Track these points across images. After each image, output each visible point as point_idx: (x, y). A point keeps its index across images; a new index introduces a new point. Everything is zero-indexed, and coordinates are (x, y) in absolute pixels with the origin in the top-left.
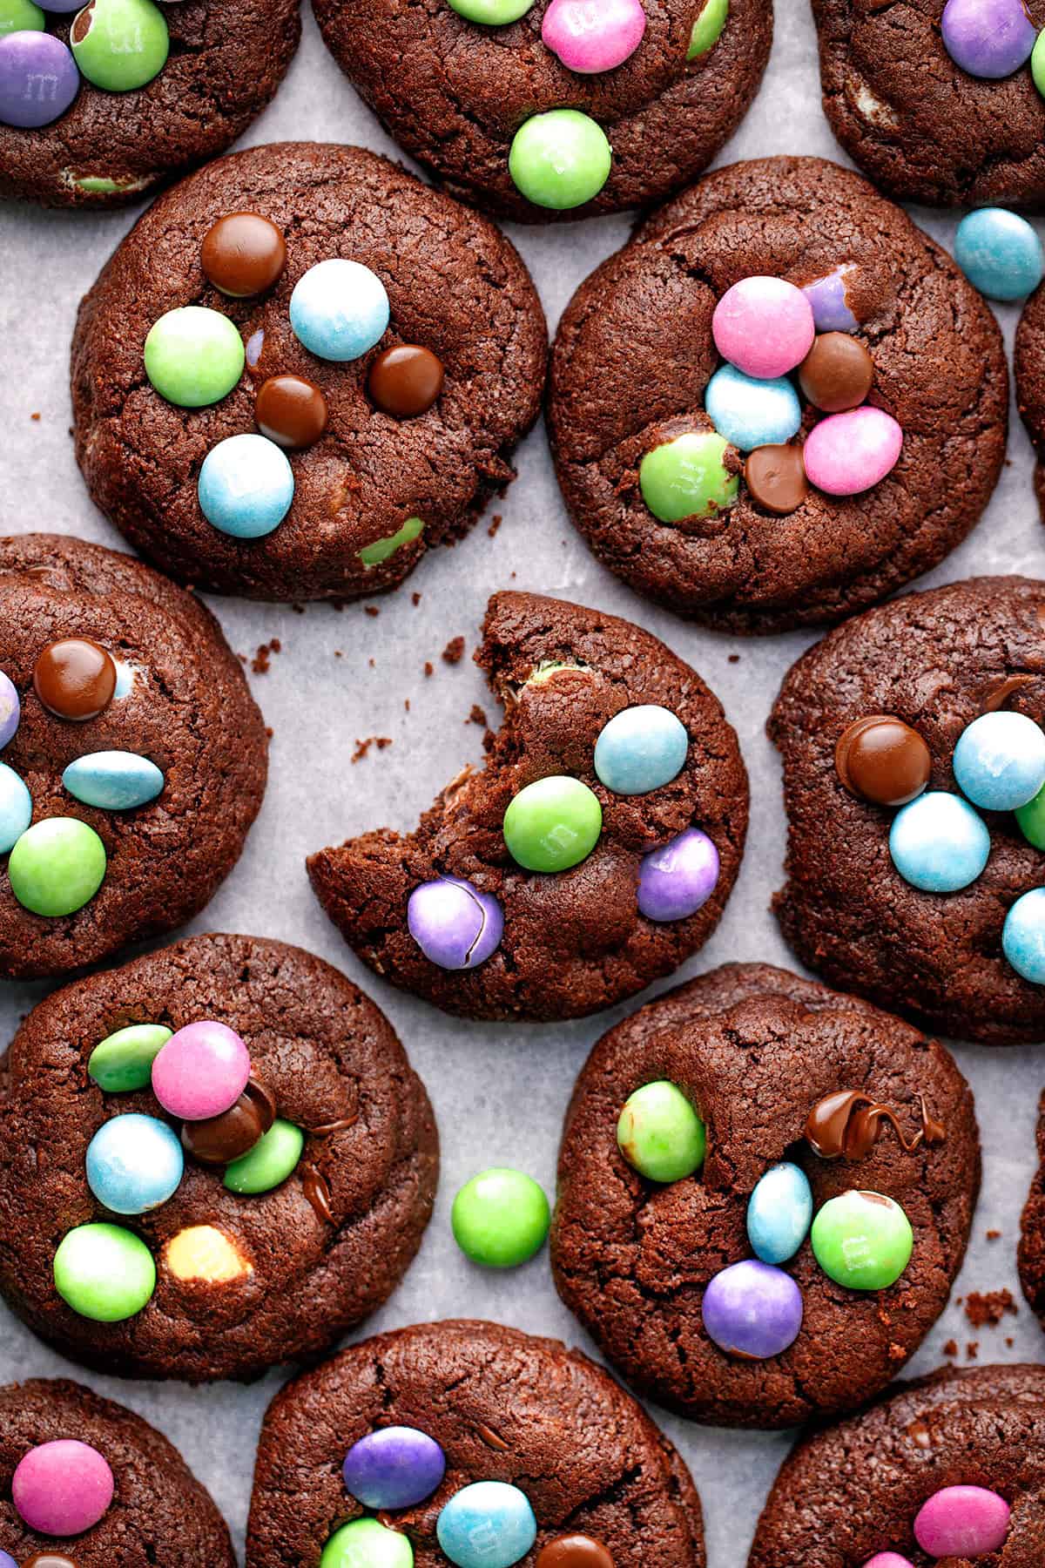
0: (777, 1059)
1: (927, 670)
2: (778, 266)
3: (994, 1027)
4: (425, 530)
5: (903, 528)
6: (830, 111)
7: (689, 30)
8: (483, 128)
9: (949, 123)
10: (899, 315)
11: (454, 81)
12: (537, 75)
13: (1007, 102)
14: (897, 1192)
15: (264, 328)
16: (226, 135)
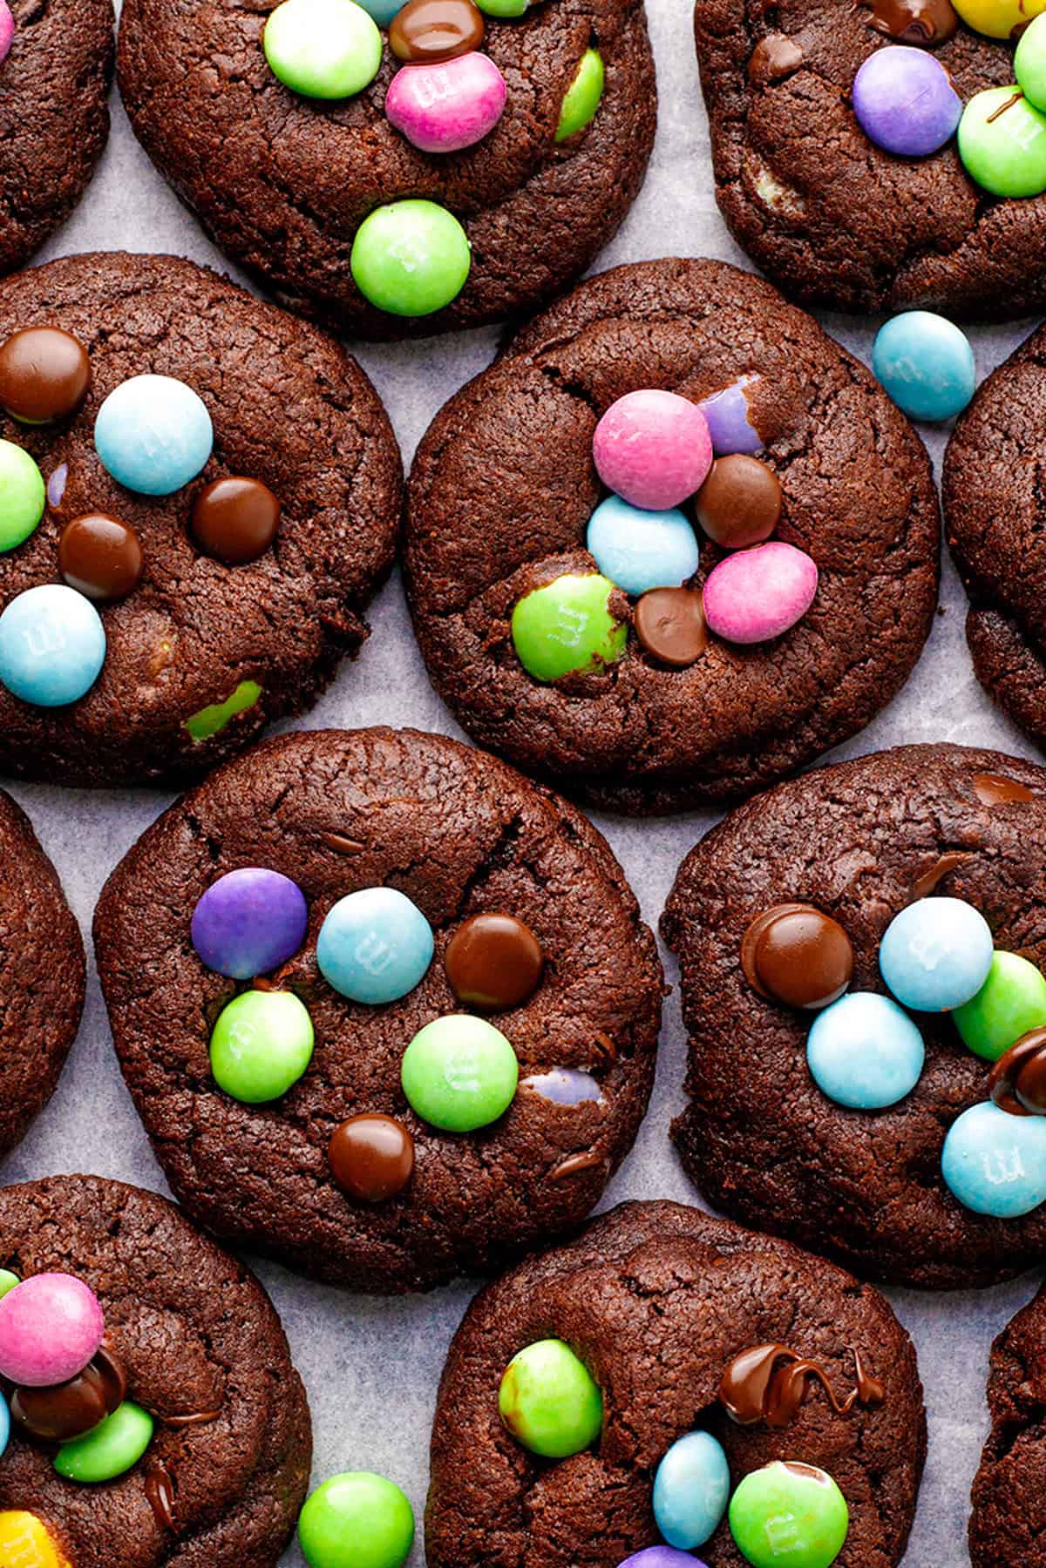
0: (684, 1309)
1: (846, 851)
2: (669, 379)
3: (934, 1269)
4: (262, 695)
5: (820, 683)
6: (725, 203)
7: (558, 104)
8: (319, 222)
9: (863, 208)
10: (811, 434)
11: (284, 167)
12: (381, 158)
13: (931, 181)
14: (828, 1462)
15: (67, 461)
16: (23, 244)
